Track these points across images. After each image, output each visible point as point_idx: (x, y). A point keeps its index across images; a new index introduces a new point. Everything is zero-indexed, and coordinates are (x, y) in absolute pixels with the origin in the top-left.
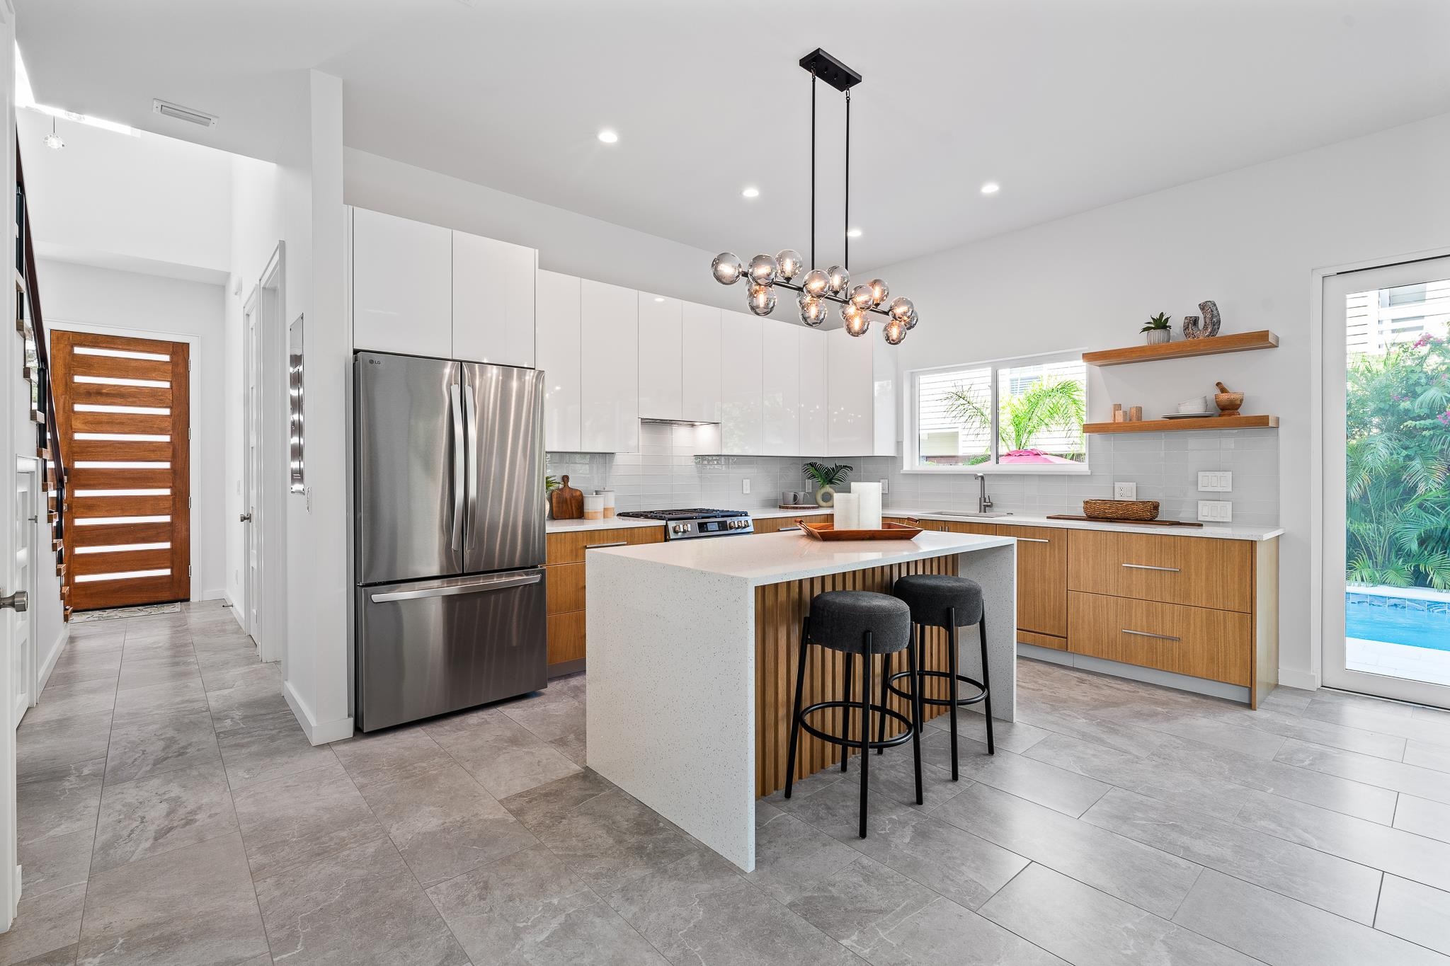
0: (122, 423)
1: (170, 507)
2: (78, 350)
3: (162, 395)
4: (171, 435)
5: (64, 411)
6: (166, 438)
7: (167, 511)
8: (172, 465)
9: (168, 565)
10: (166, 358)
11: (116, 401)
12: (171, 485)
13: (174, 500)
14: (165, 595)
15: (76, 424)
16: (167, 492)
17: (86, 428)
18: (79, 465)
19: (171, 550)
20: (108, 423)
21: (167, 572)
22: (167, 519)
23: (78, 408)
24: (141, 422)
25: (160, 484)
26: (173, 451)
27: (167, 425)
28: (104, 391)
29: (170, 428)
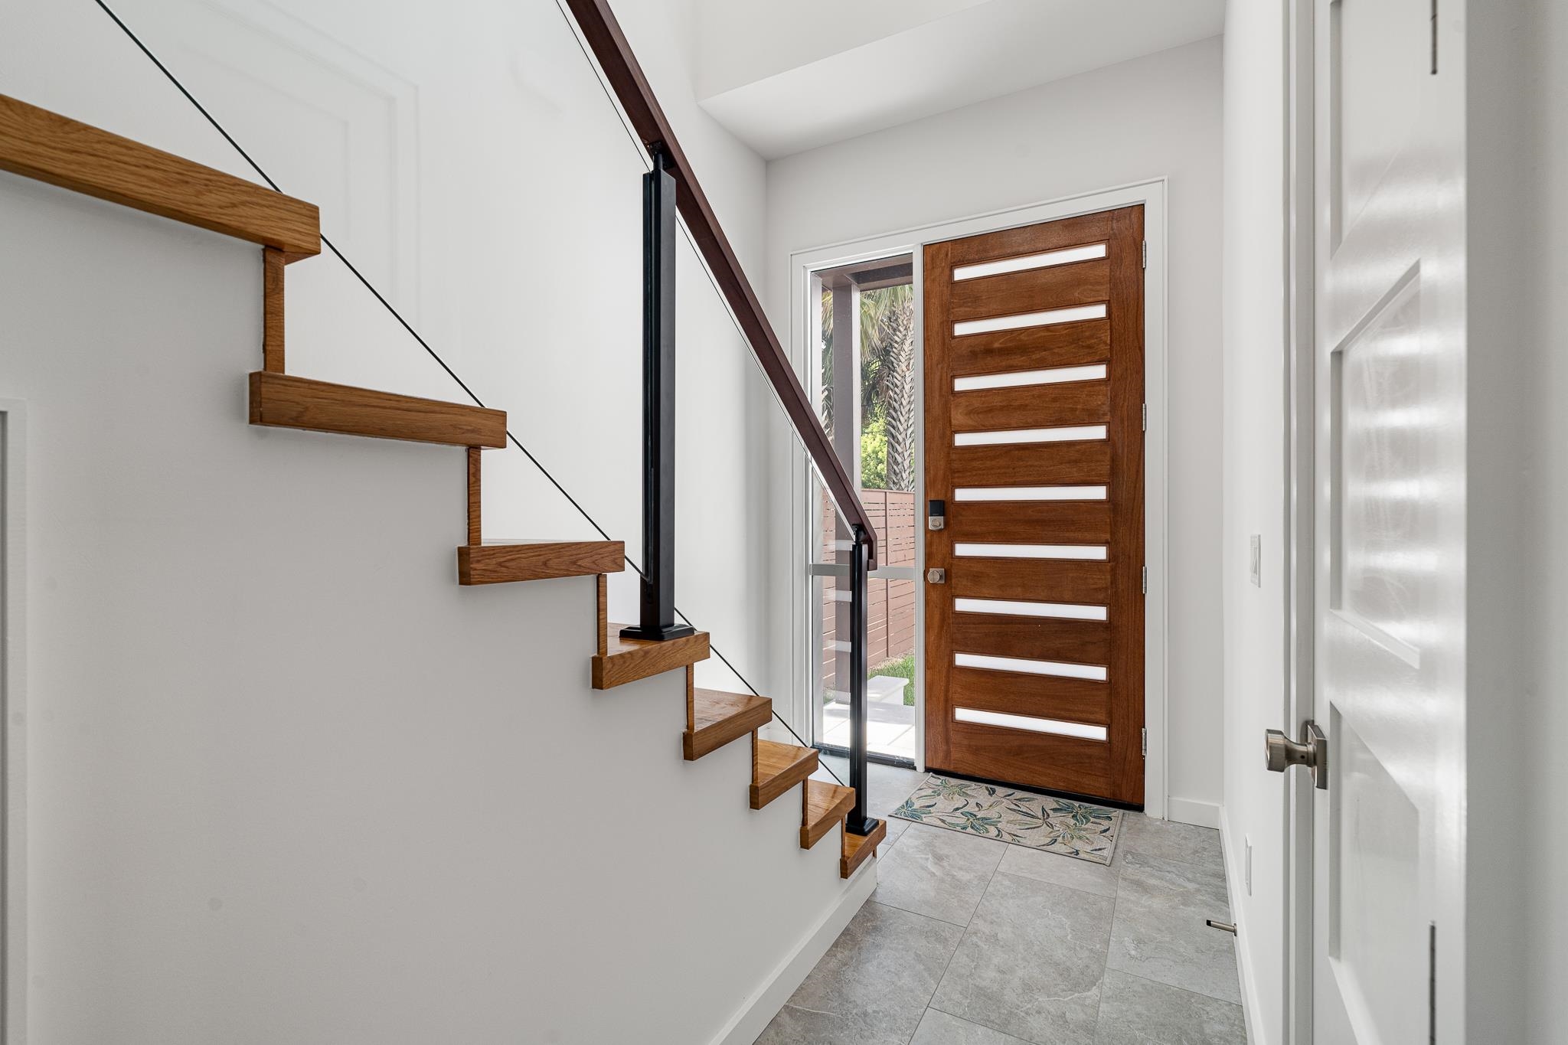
0: (1023, 407)
1: (1106, 589)
2: (961, 274)
3: (1091, 337)
4: (1108, 424)
5: (941, 395)
6: (1098, 432)
7: (1101, 596)
8: (1109, 493)
9: (1102, 717)
10: (1098, 251)
11: (1011, 362)
12: (1108, 536)
13: (1113, 570)
14: (1097, 785)
15: (958, 417)
16: (1099, 553)
17: (971, 422)
18: (962, 495)
19: (1109, 684)
20: (1002, 408)
21: (1099, 733)
22: (1099, 613)
23: (962, 384)
24: (1055, 400)
25: (1088, 536)
26: (1113, 460)
27: (1101, 401)
28: (996, 345)
29: (1106, 408)
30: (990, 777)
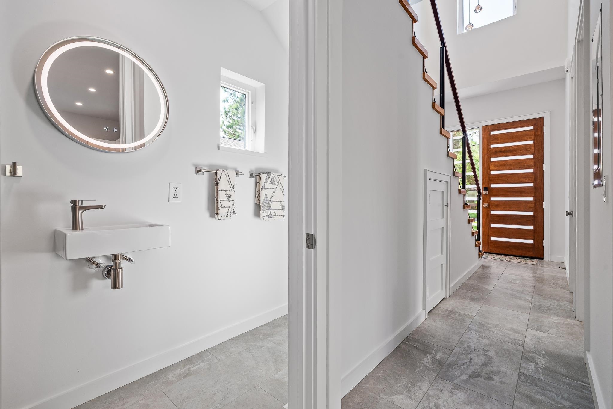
0: (510, 165)
1: (533, 208)
2: (492, 133)
3: (529, 148)
4: (534, 169)
5: (487, 162)
6: (531, 171)
7: (532, 209)
8: (534, 185)
9: (532, 238)
10: (531, 128)
11: (508, 154)
12: (534, 195)
13: (535, 203)
14: (531, 254)
15: (492, 167)
16: (531, 199)
17: (496, 169)
18: (493, 186)
19: (534, 230)
20: (504, 165)
21: (531, 242)
22: (531, 213)
23: (492, 159)
24: (519, 163)
25: (528, 195)
26: (535, 177)
27: (532, 163)
28: (503, 150)
29: (533, 165)
30: (500, 253)
